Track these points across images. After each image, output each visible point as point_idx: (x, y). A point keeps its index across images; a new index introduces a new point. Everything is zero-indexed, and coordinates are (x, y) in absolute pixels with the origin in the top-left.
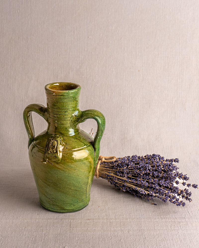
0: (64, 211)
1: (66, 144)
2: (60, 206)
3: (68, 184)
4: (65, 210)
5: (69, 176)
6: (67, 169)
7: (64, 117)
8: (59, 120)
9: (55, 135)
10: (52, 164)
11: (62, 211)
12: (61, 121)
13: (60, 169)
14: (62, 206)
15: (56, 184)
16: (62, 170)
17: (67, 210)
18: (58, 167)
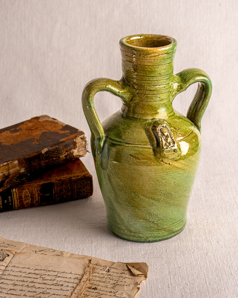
0: (172, 235)
1: (175, 128)
2: (168, 229)
3: (184, 190)
4: (174, 232)
5: (188, 177)
6: (188, 165)
7: (165, 87)
8: (157, 95)
9: (152, 119)
10: (169, 164)
11: (169, 236)
12: (161, 95)
13: (180, 168)
14: (171, 228)
15: (170, 195)
16: (182, 170)
17: (177, 231)
18: (178, 166)
